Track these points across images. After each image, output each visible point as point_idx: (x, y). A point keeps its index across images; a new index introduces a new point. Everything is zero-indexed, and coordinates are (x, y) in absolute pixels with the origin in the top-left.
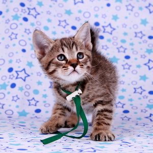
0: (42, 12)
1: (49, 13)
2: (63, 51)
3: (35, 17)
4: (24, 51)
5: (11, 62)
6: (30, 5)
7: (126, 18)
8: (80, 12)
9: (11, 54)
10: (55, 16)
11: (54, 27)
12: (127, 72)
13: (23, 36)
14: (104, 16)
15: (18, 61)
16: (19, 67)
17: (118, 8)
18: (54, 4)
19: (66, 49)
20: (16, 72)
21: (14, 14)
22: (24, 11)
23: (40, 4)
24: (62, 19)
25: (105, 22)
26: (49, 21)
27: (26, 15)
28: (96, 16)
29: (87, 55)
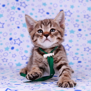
0: (29, 5)
2: (41, 27)
3: (25, 7)
4: (18, 27)
5: (11, 34)
7: (79, 7)
8: (51, 4)
9: (11, 30)
10: (36, 7)
11: (36, 13)
12: (80, 39)
13: (18, 19)
15: (15, 34)
16: (16, 37)
17: (74, 1)
19: (43, 26)
20: (14, 40)
21: (12, 6)
22: (18, 4)
24: (41, 8)
25: (66, 10)
26: (33, 9)
27: (19, 7)
28: (61, 6)
29: (58, 31)
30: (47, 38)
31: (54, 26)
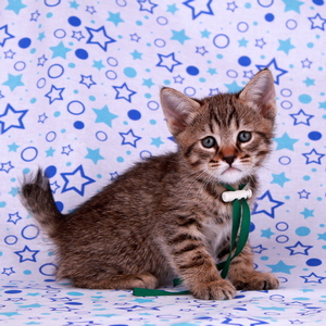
0: (120, 37)
1: (135, 38)
3: (105, 49)
4: (79, 125)
5: (50, 152)
6: (93, 22)
7: (310, 45)
8: (205, 34)
9: (51, 136)
10: (149, 45)
11: (148, 70)
12: (314, 170)
13: (76, 92)
14: (260, 43)
15: (68, 150)
16: (69, 164)
17: (291, 24)
18: (147, 18)
19: (216, 127)
20: (63, 175)
21: (56, 42)
22: (78, 36)
23: (115, 19)
24: (165, 51)
25: (263, 57)
26: (136, 55)
27: (83, 45)
28: (243, 43)
29: (259, 133)
30: (230, 164)
31: (247, 123)
